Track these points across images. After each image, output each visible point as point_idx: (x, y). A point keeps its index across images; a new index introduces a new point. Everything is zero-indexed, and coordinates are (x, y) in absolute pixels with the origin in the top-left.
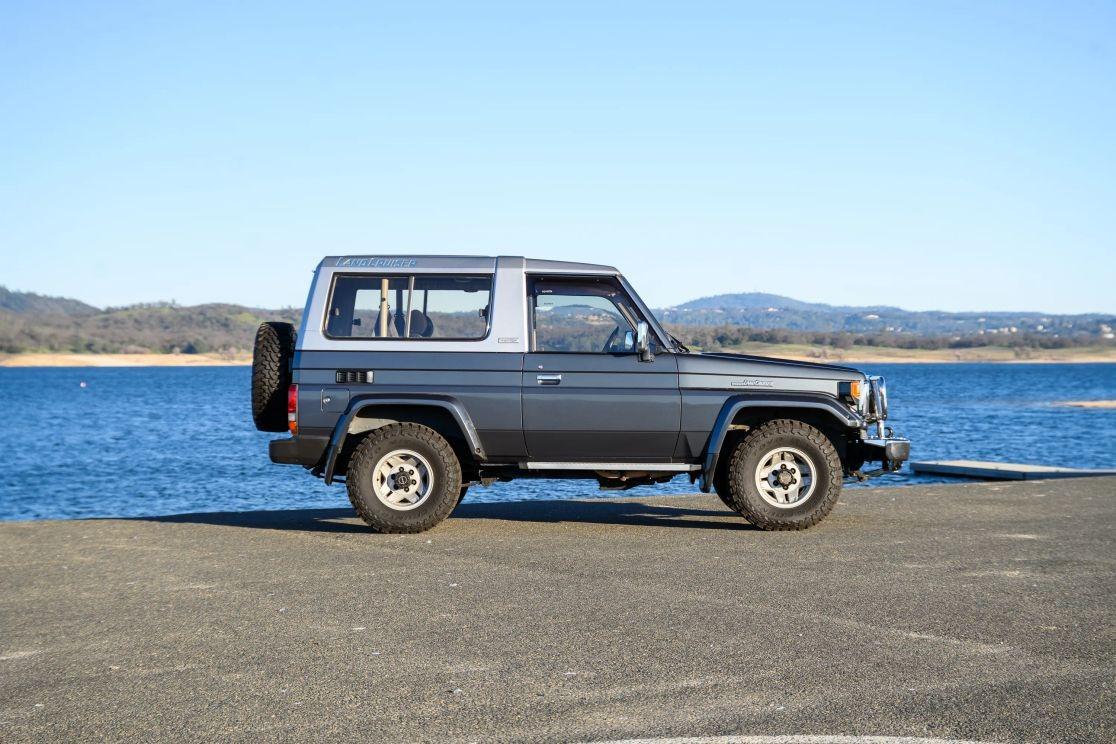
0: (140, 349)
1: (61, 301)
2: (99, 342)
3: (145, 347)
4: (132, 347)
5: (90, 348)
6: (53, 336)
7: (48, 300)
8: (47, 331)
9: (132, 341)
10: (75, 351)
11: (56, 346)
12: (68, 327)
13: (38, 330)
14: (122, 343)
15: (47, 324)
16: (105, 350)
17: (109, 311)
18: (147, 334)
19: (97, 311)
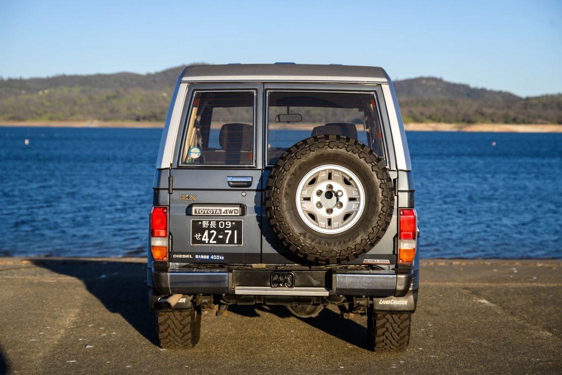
0: (545, 122)
1: (500, 93)
2: (521, 117)
3: (548, 120)
4: (540, 121)
5: (515, 121)
6: (494, 114)
7: (492, 93)
8: (490, 111)
9: (540, 117)
10: (506, 122)
11: (495, 119)
12: (503, 108)
13: (485, 110)
14: (534, 118)
15: (491, 107)
16: (524, 122)
17: (528, 99)
18: (550, 112)
19: (520, 99)
